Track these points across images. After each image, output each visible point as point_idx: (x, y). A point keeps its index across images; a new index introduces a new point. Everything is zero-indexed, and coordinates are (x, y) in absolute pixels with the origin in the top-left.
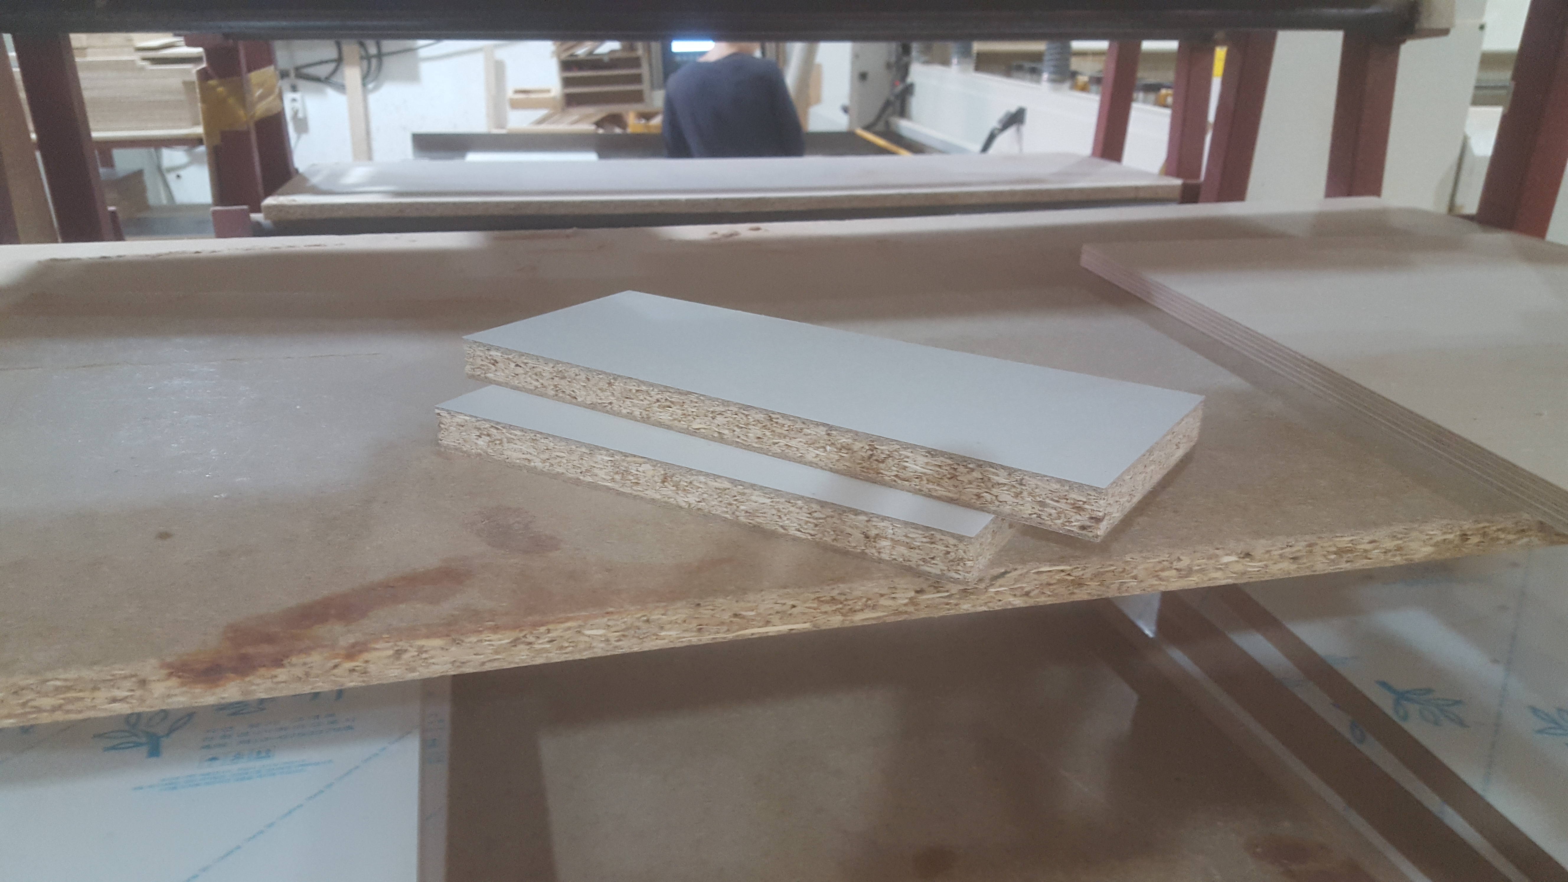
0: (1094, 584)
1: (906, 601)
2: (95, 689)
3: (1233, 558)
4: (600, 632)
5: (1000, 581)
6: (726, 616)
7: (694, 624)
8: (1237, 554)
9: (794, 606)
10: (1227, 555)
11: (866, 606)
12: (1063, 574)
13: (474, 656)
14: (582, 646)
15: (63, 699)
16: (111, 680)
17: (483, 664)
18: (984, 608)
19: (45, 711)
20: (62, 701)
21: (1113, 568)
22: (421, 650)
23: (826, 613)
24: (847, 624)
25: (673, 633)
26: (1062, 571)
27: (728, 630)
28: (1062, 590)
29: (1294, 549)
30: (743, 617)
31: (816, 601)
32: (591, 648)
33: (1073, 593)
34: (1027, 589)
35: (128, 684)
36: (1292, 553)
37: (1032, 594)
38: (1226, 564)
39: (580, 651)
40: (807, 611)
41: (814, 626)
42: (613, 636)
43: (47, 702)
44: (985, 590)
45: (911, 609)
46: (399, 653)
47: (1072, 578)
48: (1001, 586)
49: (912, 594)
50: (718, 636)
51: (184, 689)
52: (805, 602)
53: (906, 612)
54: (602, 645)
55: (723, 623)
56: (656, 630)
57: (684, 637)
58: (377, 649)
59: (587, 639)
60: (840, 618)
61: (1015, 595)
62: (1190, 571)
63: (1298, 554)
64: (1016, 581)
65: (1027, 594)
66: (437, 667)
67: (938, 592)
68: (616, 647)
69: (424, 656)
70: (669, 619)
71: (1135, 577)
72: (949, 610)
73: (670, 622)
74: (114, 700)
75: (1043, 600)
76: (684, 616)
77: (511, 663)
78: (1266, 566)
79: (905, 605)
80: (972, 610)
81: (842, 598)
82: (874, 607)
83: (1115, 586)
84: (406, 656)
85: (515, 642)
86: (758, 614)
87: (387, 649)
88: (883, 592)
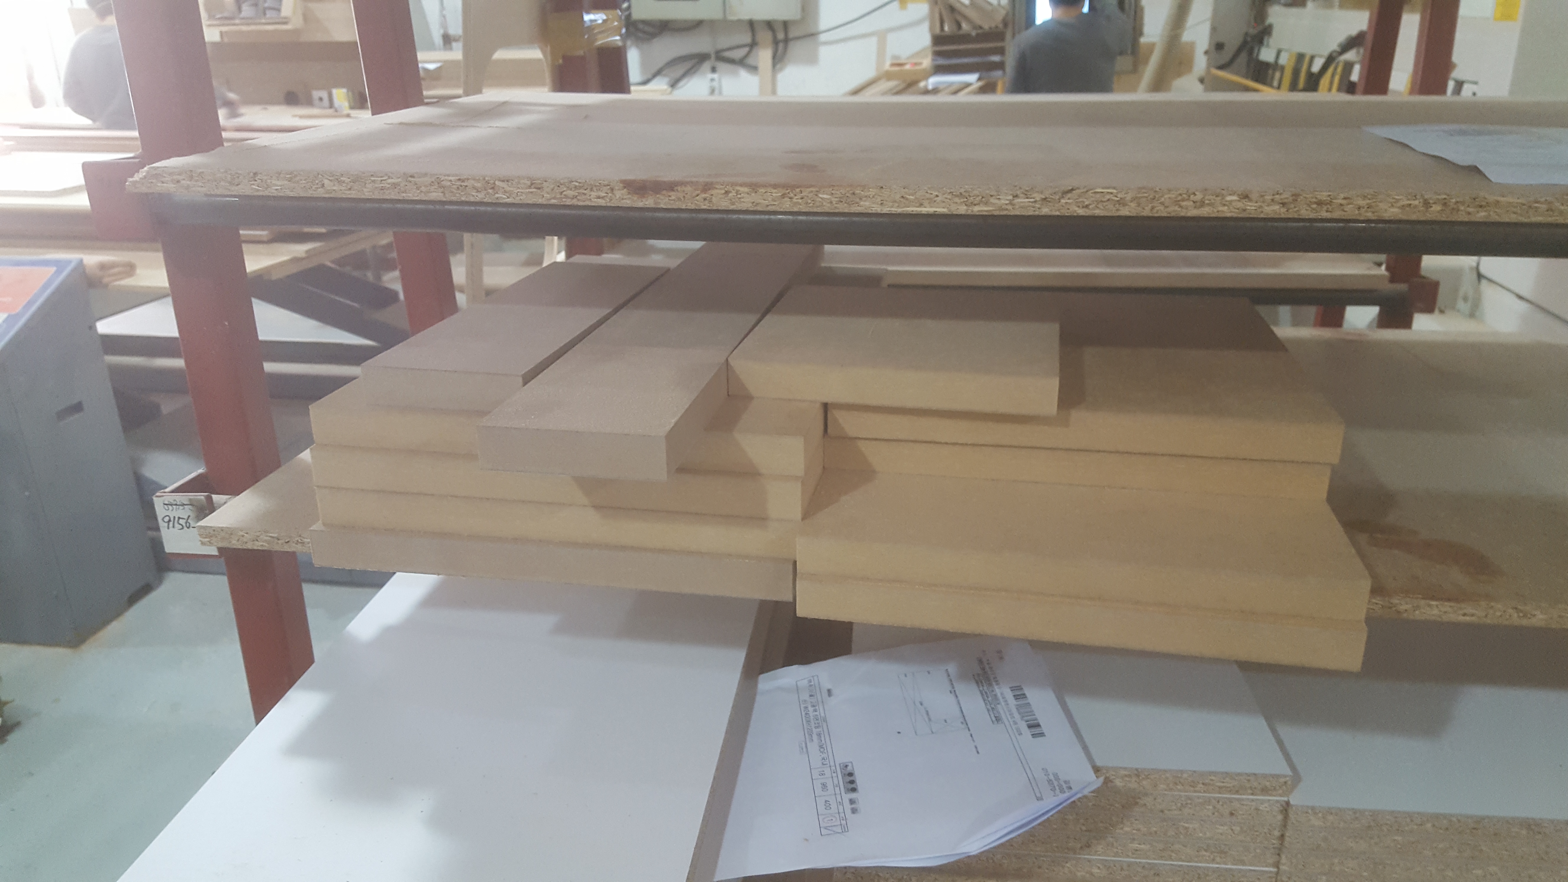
0: (1133, 205)
1: (1007, 202)
2: (592, 190)
3: (1235, 198)
4: (828, 197)
5: (1069, 195)
6: (898, 197)
7: (879, 199)
8: (1239, 195)
9: (937, 196)
10: (1230, 195)
11: (981, 201)
12: (1112, 195)
13: (763, 201)
14: (818, 204)
15: (577, 193)
16: (599, 186)
17: (768, 206)
18: (1058, 213)
19: (569, 198)
20: (577, 194)
21: (1146, 195)
22: (737, 192)
23: (956, 203)
24: (969, 212)
25: (867, 203)
26: (1112, 193)
27: (898, 206)
28: (1110, 206)
29: (1283, 197)
30: (907, 199)
31: (951, 194)
32: (822, 205)
33: (1118, 210)
34: (1086, 203)
35: (606, 189)
36: (1281, 199)
37: (1091, 207)
38: (1231, 201)
39: (817, 207)
40: (946, 200)
41: (950, 211)
42: (834, 200)
43: (570, 193)
44: (1058, 201)
45: (1010, 207)
46: (727, 193)
47: (1118, 199)
48: (1069, 199)
49: (1011, 197)
50: (893, 209)
51: (630, 196)
52: (944, 194)
53: (1007, 209)
54: (829, 205)
55: (895, 202)
56: (858, 200)
57: (873, 207)
58: (717, 188)
59: (820, 200)
60: (965, 207)
61: (1079, 207)
62: (1202, 204)
63: (1286, 201)
64: (1080, 196)
65: (1087, 206)
66: (745, 204)
67: (1027, 198)
68: (836, 207)
69: (739, 196)
70: (866, 194)
71: (1162, 204)
72: (1034, 211)
73: (866, 197)
74: (599, 197)
75: (1097, 212)
76: (874, 193)
77: (781, 208)
78: (1261, 207)
79: (1006, 204)
80: (1050, 213)
81: (967, 194)
82: (986, 204)
83: (1148, 208)
84: (730, 195)
85: (783, 196)
86: (916, 198)
87: (721, 189)
88: (991, 194)
